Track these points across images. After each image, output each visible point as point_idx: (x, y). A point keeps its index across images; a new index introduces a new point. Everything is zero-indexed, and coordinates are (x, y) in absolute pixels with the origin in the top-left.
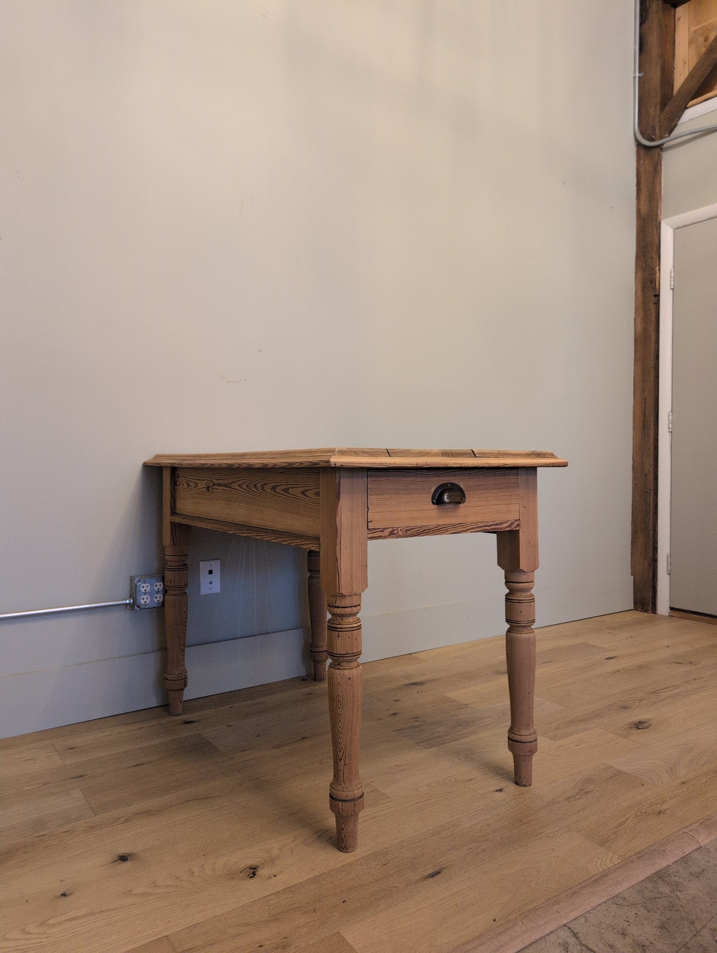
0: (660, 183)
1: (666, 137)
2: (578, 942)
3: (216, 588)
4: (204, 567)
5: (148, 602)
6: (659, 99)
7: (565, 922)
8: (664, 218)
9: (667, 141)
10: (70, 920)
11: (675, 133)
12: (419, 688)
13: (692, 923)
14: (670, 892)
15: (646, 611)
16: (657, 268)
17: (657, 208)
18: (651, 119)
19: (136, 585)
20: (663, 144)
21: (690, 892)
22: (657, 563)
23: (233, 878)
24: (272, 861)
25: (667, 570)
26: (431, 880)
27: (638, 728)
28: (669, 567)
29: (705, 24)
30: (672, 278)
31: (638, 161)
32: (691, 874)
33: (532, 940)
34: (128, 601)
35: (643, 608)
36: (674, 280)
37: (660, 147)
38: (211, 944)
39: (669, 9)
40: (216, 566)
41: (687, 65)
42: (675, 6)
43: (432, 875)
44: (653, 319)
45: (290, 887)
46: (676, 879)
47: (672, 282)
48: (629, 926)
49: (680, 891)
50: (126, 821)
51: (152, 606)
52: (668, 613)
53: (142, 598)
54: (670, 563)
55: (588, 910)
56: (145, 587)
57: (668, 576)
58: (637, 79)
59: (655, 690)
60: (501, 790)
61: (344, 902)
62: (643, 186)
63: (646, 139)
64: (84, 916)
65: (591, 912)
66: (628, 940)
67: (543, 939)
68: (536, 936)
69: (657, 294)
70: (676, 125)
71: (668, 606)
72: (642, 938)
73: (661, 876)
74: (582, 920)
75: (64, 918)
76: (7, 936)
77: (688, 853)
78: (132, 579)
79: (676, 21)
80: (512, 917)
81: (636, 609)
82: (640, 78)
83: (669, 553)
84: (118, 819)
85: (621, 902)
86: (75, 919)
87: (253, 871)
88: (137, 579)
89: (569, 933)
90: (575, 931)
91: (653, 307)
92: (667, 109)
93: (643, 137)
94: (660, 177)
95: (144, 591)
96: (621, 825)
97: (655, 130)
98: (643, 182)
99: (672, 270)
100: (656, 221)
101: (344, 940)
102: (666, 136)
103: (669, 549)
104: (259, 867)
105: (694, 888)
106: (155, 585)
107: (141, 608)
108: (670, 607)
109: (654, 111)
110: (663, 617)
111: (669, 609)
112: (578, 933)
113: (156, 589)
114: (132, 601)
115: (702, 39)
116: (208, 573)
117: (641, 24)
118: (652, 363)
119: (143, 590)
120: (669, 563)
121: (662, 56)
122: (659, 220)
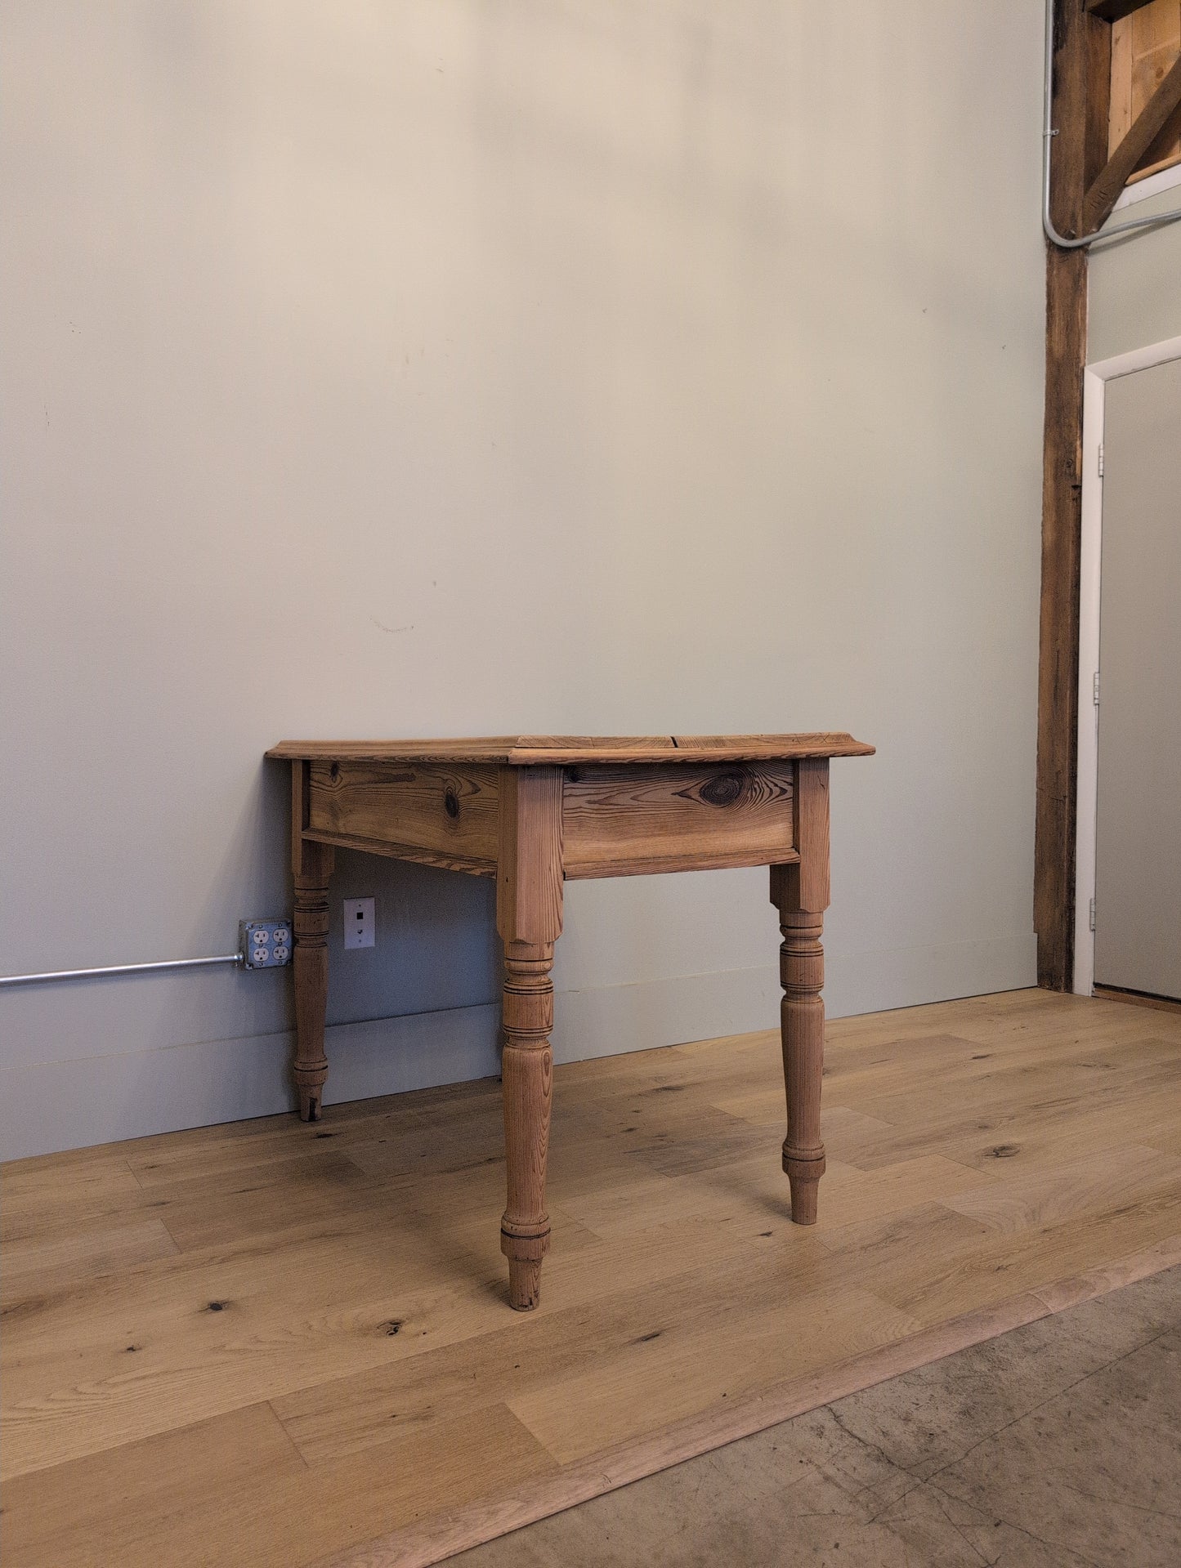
0: (1084, 307)
1: (1094, 232)
2: (838, 1427)
3: (368, 940)
4: (350, 908)
5: (265, 957)
6: (1082, 171)
7: (825, 1401)
8: (1090, 363)
9: (1096, 239)
10: (137, 1379)
11: (1109, 225)
12: (671, 1095)
13: (1010, 1409)
14: (989, 1370)
15: (1057, 989)
16: (1078, 443)
17: (1079, 346)
18: (1070, 203)
19: (247, 932)
20: (1089, 244)
21: (1018, 1372)
22: (1075, 913)
23: (365, 1335)
24: (423, 1315)
25: (1090, 924)
26: (646, 1344)
27: (997, 1155)
28: (1093, 919)
29: (1157, 48)
30: (1101, 460)
31: (1049, 271)
32: (1026, 1350)
33: (772, 1422)
34: (236, 957)
35: (1052, 984)
36: (1103, 462)
37: (1084, 249)
38: (328, 1412)
39: (1101, 25)
40: (368, 906)
41: (1128, 115)
42: (1111, 20)
43: (647, 1339)
44: (1071, 524)
45: (445, 1348)
46: (1001, 1354)
47: (1101, 465)
48: (916, 1409)
49: (1003, 1370)
50: (223, 1261)
51: (272, 965)
52: (1090, 991)
53: (256, 951)
54: (1095, 913)
55: (862, 1387)
56: (260, 936)
57: (1091, 934)
58: (1049, 138)
59: (1039, 1103)
60: (768, 1234)
61: (516, 1367)
62: (1056, 311)
63: (1062, 236)
64: (158, 1375)
65: (867, 1390)
66: (912, 1427)
67: (790, 1421)
68: (780, 1417)
69: (1077, 484)
70: (1109, 214)
71: (1092, 981)
72: (933, 1425)
73: (979, 1349)
74: (852, 1400)
75: (129, 1376)
76: (52, 1397)
77: (1028, 1322)
78: (241, 925)
79: (1113, 43)
80: (748, 1392)
81: (1040, 985)
82: (1053, 136)
83: (1093, 897)
84: (212, 1258)
85: (913, 1379)
86: (144, 1378)
87: (394, 1327)
88: (249, 925)
89: (829, 1416)
90: (838, 1414)
91: (1070, 504)
92: (1095, 186)
93: (1058, 233)
94: (1084, 296)
95: (258, 942)
96: (937, 1282)
97: (1076, 221)
98: (1057, 304)
99: (1102, 447)
100: (1077, 367)
101: (509, 1412)
102: (1094, 230)
103: (1093, 892)
104: (404, 1322)
105: (1024, 1366)
106: (275, 933)
107: (255, 966)
108: (1094, 983)
109: (1074, 191)
110: (1083, 999)
111: (1091, 985)
112: (842, 1416)
113: (277, 939)
114: (241, 957)
115: (1153, 73)
116: (356, 917)
117: (1055, 50)
118: (1068, 595)
119: (257, 940)
120: (1093, 914)
121: (1088, 102)
122: (1081, 365)
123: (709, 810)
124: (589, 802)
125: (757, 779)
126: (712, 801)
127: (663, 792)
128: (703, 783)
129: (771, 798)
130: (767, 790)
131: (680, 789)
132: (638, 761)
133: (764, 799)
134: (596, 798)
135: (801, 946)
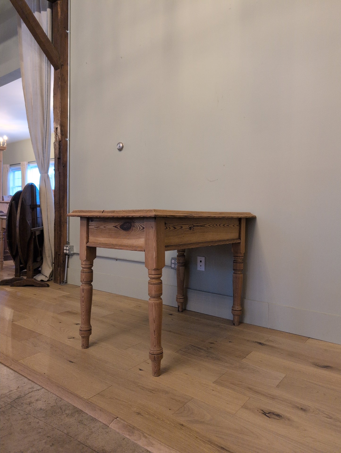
4: (199, 259)
5: (174, 267)
40: (203, 259)
53: (172, 265)
56: (173, 261)
113: (176, 263)
116: (200, 262)
123: (123, 232)
124: (95, 227)
125: (136, 224)
126: (123, 230)
127: (111, 226)
128: (121, 224)
129: (140, 230)
130: (139, 228)
131: (115, 225)
132: (90, 217)
133: (138, 230)
134: (96, 226)
135: (154, 281)
